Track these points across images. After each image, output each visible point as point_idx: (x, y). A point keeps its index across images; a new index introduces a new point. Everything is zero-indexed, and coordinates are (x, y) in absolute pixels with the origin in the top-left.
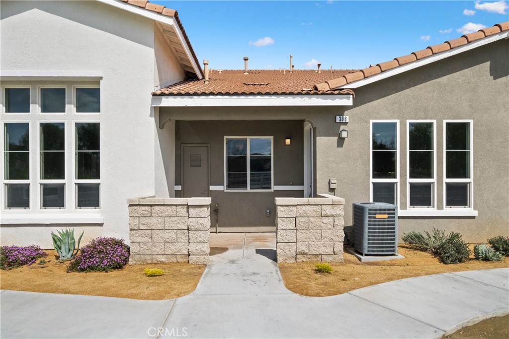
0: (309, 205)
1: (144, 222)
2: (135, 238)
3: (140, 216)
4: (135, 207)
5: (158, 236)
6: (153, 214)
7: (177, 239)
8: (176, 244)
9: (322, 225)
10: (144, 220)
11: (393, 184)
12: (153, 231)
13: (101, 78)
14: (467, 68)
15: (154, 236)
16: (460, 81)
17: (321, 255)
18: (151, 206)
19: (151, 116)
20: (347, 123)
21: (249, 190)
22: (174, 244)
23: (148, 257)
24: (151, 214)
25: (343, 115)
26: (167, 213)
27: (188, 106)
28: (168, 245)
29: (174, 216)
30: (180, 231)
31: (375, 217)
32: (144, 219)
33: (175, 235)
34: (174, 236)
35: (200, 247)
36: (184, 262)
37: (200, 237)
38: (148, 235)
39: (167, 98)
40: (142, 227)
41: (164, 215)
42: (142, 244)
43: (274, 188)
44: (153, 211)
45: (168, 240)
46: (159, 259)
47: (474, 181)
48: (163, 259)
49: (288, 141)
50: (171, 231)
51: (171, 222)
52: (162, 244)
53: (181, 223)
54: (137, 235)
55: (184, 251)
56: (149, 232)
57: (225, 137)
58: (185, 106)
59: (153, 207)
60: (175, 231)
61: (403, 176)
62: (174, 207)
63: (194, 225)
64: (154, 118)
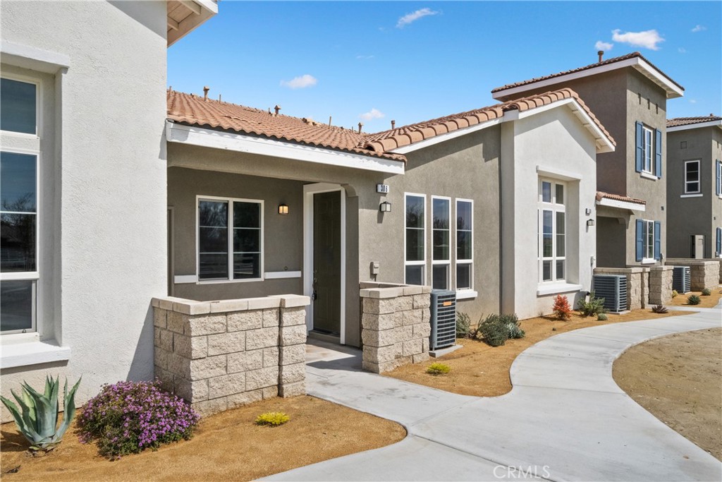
0: (404, 296)
1: (215, 343)
2: (201, 372)
3: (209, 333)
4: (202, 319)
5: (237, 362)
6: (229, 328)
7: (263, 363)
8: (263, 371)
9: (414, 319)
10: (215, 340)
11: (420, 267)
12: (229, 356)
13: (65, 69)
14: (470, 147)
15: (231, 363)
16: (466, 159)
17: (413, 355)
18: (226, 314)
19: (161, 157)
20: (386, 194)
21: (231, 280)
22: (259, 371)
23: (221, 401)
24: (227, 326)
25: (382, 184)
26: (250, 324)
27: (228, 149)
28: (250, 374)
29: (259, 327)
30: (266, 349)
31: (442, 306)
32: (215, 337)
33: (261, 357)
34: (260, 359)
35: (298, 369)
36: (273, 397)
37: (297, 354)
38: (221, 363)
39: (197, 132)
40: (211, 352)
41: (245, 327)
42: (211, 380)
43: (265, 275)
44: (229, 322)
45: (250, 367)
46: (237, 401)
47: (474, 262)
48: (243, 399)
49: (284, 209)
50: (254, 351)
51: (255, 338)
52: (242, 376)
53: (268, 337)
54: (203, 367)
55: (273, 380)
56: (223, 358)
57: (198, 197)
58: (224, 148)
59: (229, 316)
60: (261, 351)
61: (429, 257)
62: (260, 313)
63: (291, 337)
64: (166, 161)
